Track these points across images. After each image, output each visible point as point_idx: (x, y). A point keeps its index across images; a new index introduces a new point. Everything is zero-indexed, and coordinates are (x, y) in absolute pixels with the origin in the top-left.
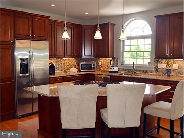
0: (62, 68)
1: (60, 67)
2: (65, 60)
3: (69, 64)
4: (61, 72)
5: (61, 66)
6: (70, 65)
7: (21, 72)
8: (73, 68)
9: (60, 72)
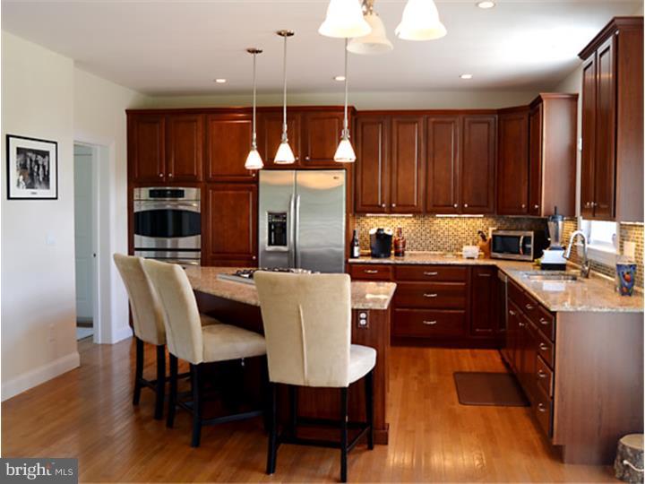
0: (439, 244)
1: (430, 240)
2: (449, 220)
3: (467, 233)
4: (434, 255)
5: (435, 237)
6: (469, 238)
7: (273, 241)
8: (469, 244)
9: (428, 254)
